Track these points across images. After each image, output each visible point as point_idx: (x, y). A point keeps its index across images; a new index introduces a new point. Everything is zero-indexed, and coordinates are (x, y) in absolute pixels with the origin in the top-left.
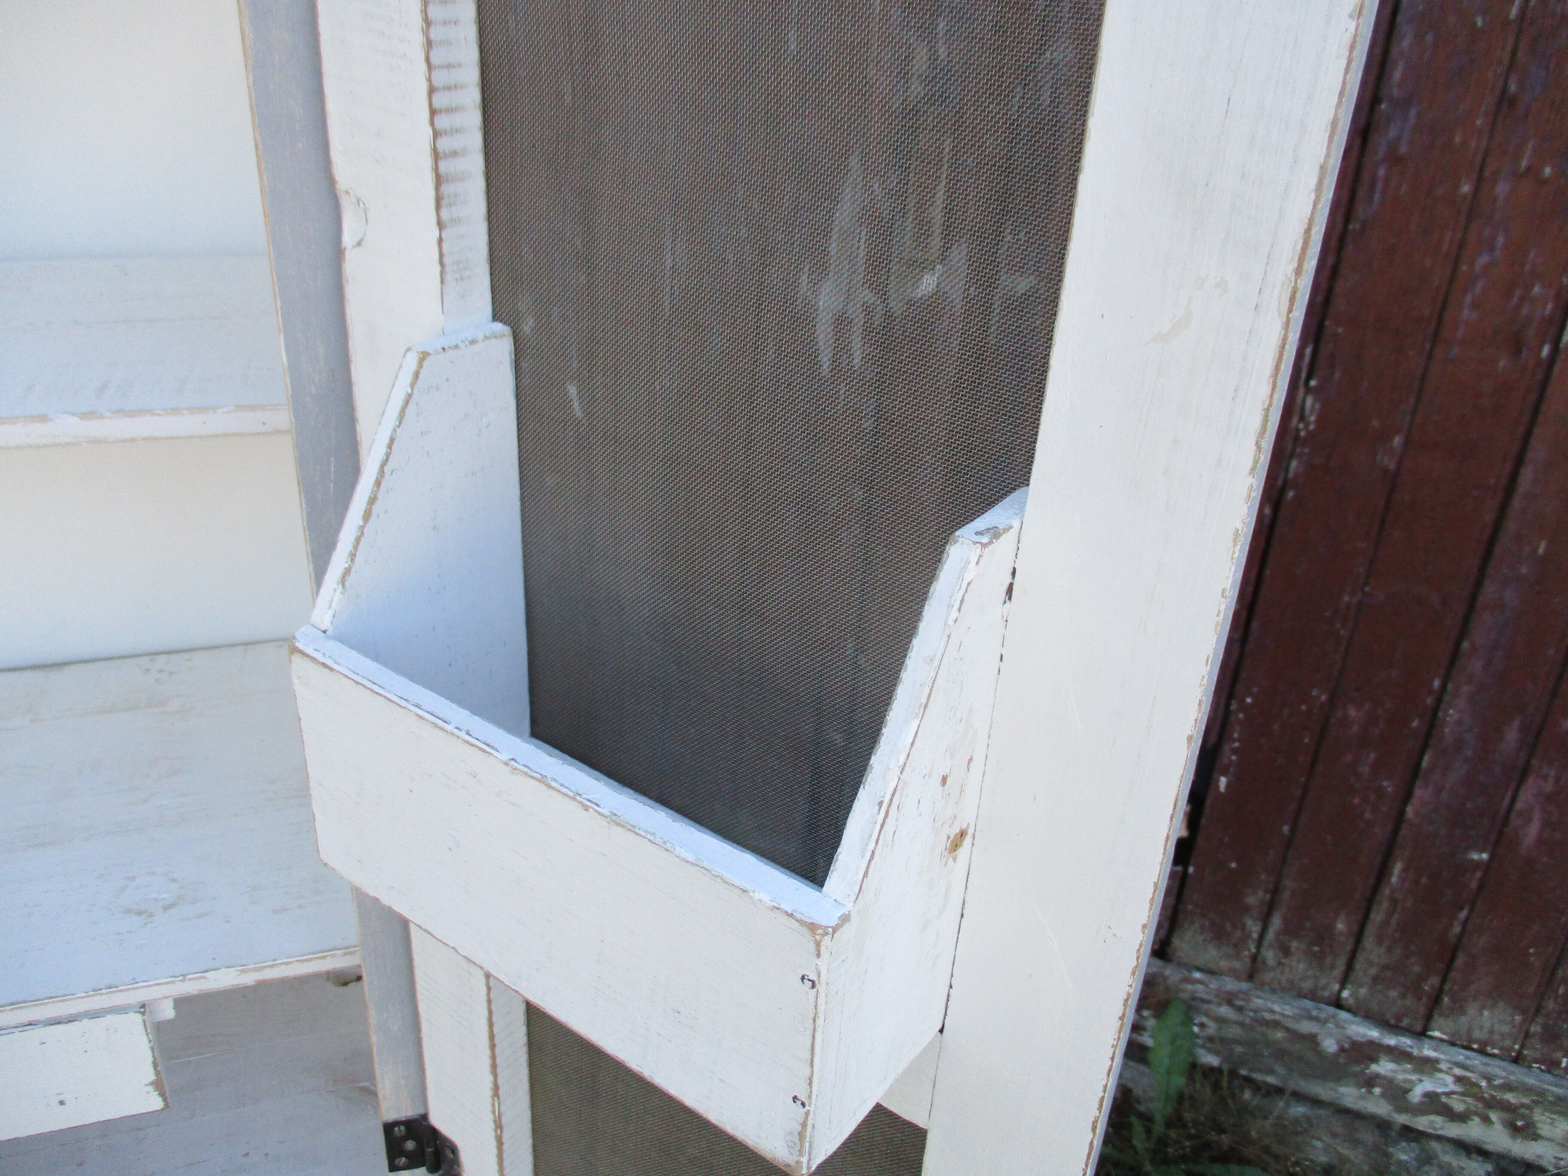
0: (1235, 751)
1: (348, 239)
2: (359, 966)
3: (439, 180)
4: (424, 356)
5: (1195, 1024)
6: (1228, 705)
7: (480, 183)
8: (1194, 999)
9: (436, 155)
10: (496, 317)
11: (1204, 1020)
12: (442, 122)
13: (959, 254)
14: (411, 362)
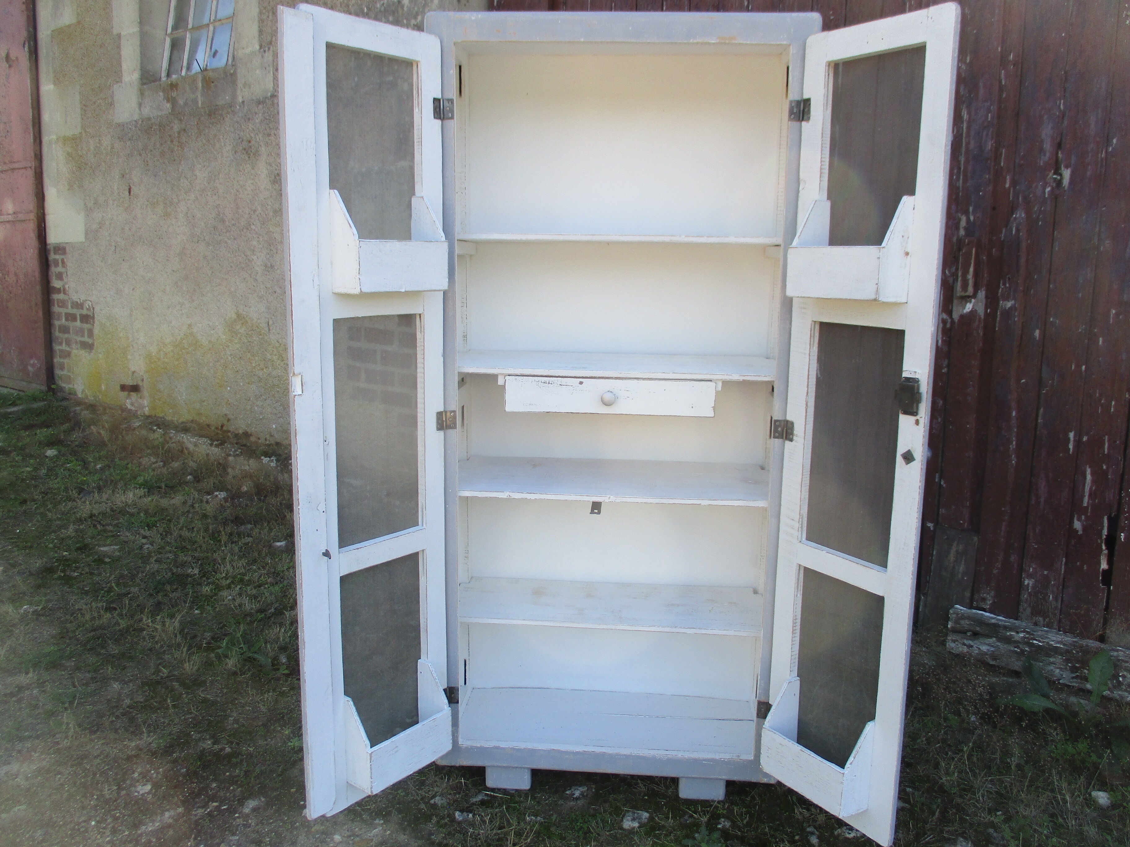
0: (1126, 519)
1: (800, 189)
2: (774, 381)
3: (821, 173)
4: (816, 201)
5: (1120, 676)
6: (1120, 494)
7: (827, 175)
8: (1119, 660)
9: (821, 169)
10: (828, 199)
11: (1125, 673)
12: (823, 163)
13: (982, 294)
14: (814, 202)
